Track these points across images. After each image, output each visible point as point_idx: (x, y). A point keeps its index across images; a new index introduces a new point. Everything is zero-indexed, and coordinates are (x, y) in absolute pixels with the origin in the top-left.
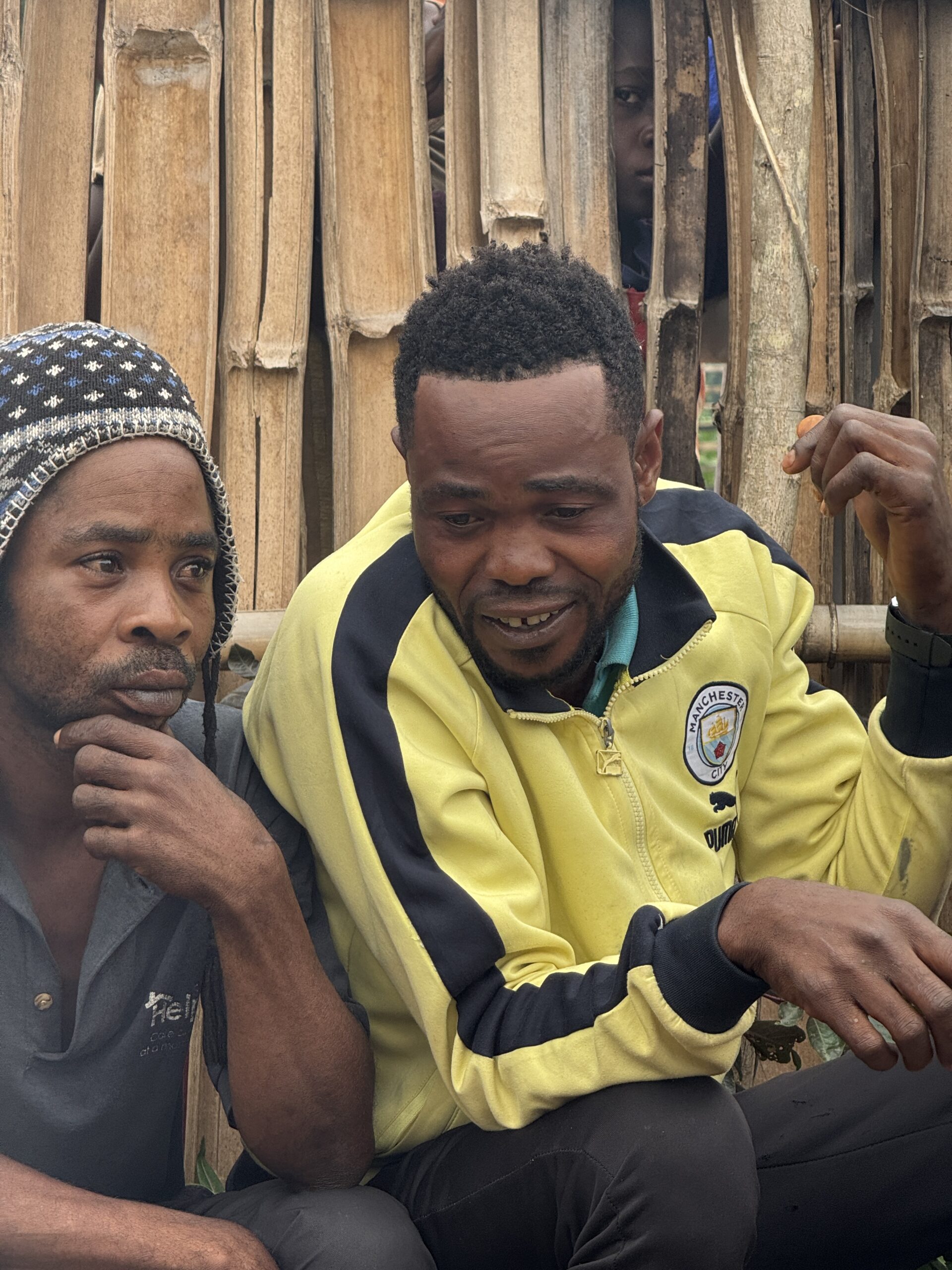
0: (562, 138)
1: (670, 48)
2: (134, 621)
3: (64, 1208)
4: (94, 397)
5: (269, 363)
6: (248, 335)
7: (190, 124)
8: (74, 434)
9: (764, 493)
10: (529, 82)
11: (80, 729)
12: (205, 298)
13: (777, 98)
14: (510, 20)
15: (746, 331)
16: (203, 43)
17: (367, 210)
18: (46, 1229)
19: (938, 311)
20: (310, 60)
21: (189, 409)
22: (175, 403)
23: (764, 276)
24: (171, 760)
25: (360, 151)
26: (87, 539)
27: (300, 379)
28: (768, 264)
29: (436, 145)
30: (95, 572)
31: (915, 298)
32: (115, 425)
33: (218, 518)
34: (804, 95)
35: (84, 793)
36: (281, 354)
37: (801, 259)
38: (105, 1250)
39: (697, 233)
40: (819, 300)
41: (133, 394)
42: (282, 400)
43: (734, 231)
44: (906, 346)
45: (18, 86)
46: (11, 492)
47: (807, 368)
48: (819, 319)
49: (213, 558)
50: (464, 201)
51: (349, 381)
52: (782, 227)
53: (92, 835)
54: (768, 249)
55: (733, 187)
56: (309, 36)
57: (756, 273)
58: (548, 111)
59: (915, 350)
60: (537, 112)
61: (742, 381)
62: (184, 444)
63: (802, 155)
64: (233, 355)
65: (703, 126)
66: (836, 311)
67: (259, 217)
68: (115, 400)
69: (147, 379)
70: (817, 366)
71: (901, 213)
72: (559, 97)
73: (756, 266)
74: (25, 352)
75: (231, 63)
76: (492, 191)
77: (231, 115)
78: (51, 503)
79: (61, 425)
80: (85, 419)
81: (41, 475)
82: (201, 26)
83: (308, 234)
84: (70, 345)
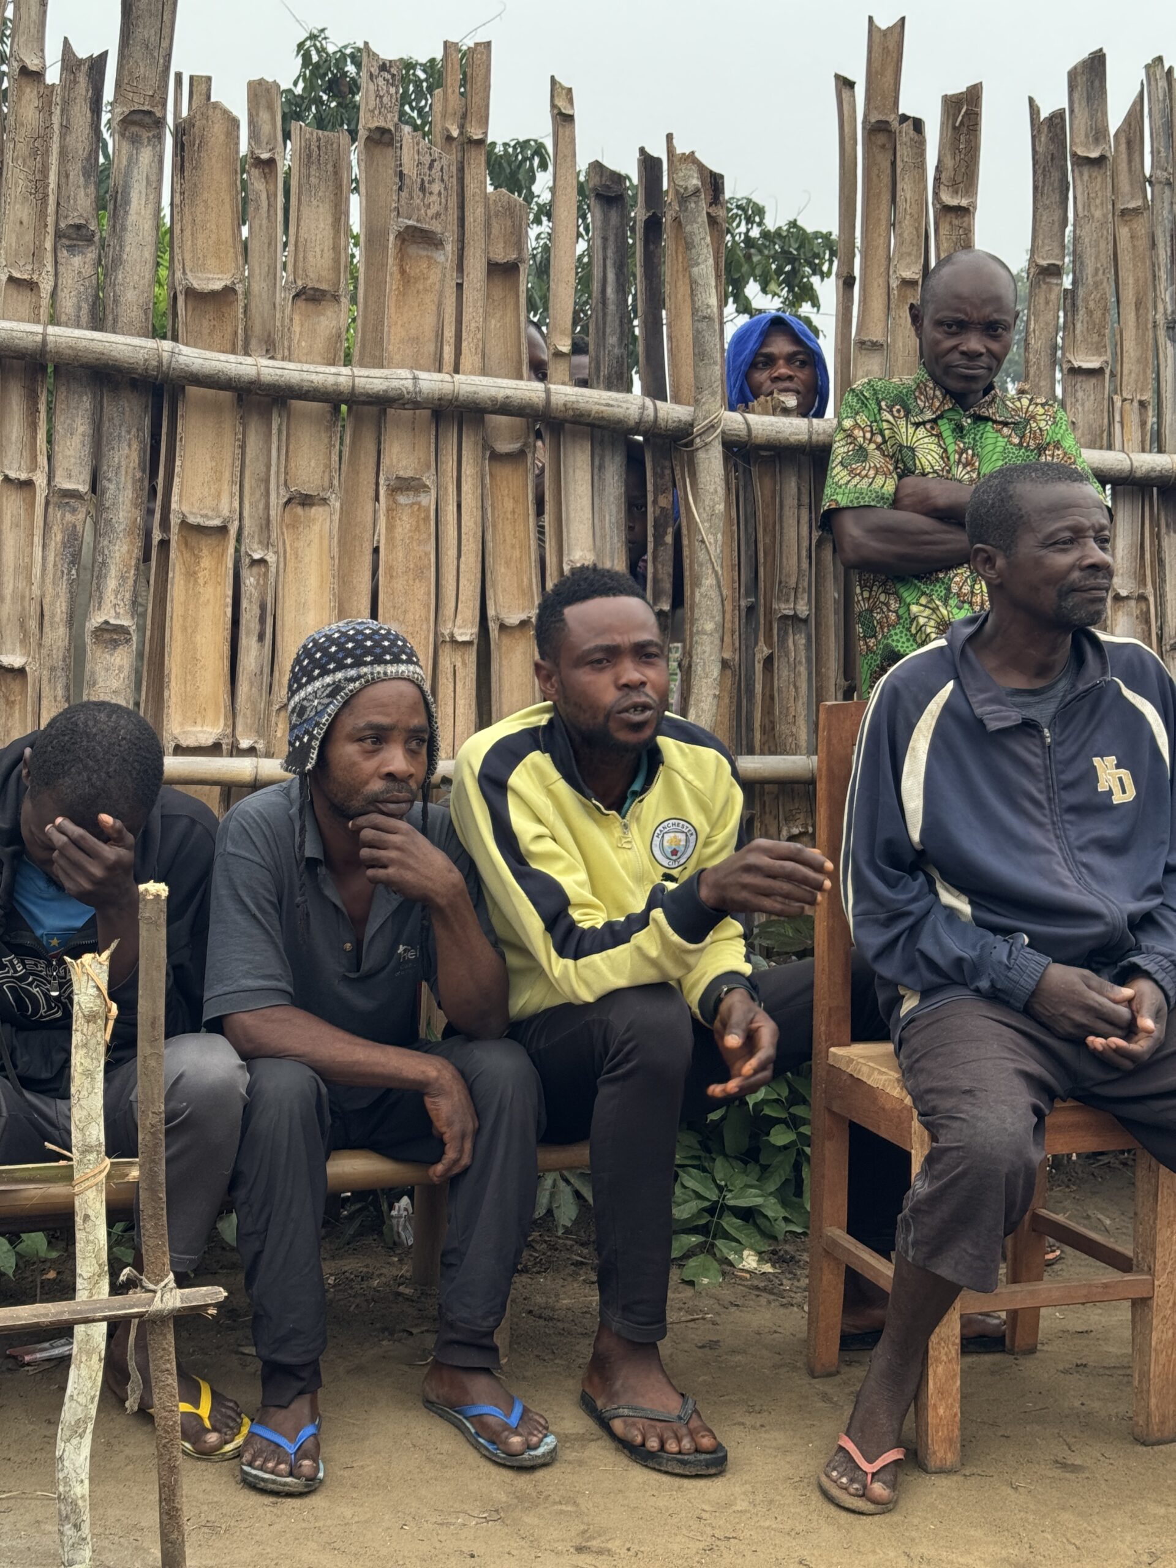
0: (603, 528)
1: (655, 485)
2: (386, 770)
3: (358, 1049)
4: (368, 659)
5: (460, 639)
6: (450, 625)
7: (421, 522)
8: (359, 677)
9: (702, 701)
10: (586, 502)
11: (361, 820)
12: (429, 606)
13: (707, 508)
14: (577, 471)
15: (693, 622)
16: (428, 483)
17: (507, 564)
18: (350, 1059)
19: (786, 612)
20: (479, 491)
21: (417, 663)
22: (409, 661)
23: (701, 595)
24: (406, 834)
25: (504, 536)
26: (364, 729)
27: (475, 646)
28: (703, 589)
29: (541, 530)
30: (368, 745)
31: (775, 606)
32: (379, 673)
33: (430, 717)
34: (720, 507)
35: (365, 852)
36: (466, 634)
37: (719, 587)
38: (378, 1069)
39: (669, 574)
40: (728, 607)
41: (388, 657)
42: (466, 657)
43: (687, 574)
44: (771, 629)
45: (338, 505)
46: (328, 705)
47: (722, 640)
48: (728, 616)
49: (426, 737)
50: (554, 559)
51: (499, 648)
52: (710, 571)
53: (370, 872)
54: (704, 581)
55: (686, 552)
56: (479, 480)
57: (697, 595)
58: (596, 516)
59: (775, 631)
60: (590, 516)
61: (691, 647)
62: (412, 682)
63: (719, 536)
64: (443, 634)
65: (671, 522)
66: (737, 612)
67: (455, 567)
68: (379, 660)
69: (395, 650)
70: (727, 639)
71: (768, 564)
72: (601, 508)
73: (697, 590)
74: (336, 635)
75: (441, 493)
76: (569, 554)
77: (442, 519)
78: (347, 710)
79: (352, 673)
80: (364, 670)
81: (342, 697)
82: (427, 475)
83: (479, 575)
84: (358, 632)
